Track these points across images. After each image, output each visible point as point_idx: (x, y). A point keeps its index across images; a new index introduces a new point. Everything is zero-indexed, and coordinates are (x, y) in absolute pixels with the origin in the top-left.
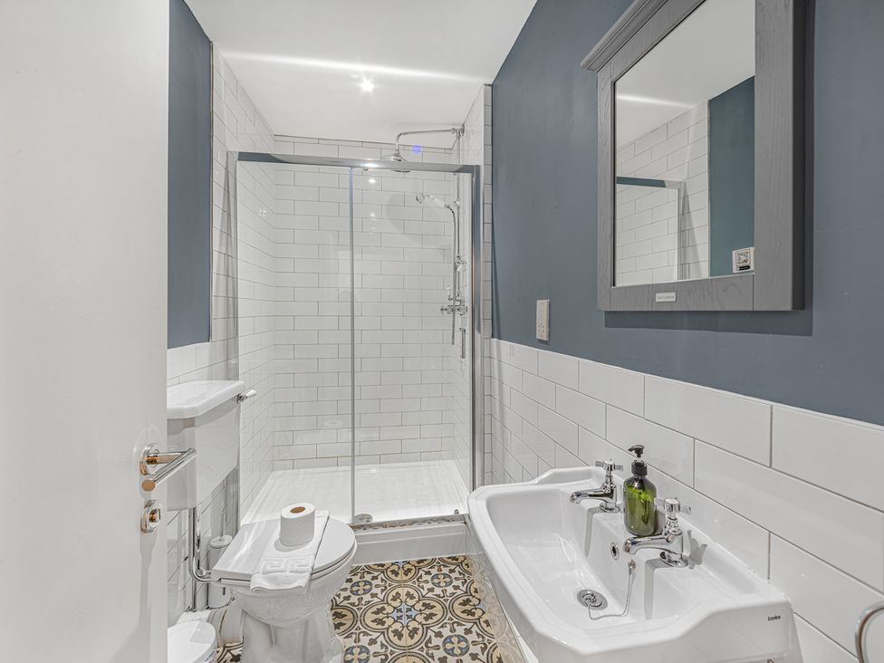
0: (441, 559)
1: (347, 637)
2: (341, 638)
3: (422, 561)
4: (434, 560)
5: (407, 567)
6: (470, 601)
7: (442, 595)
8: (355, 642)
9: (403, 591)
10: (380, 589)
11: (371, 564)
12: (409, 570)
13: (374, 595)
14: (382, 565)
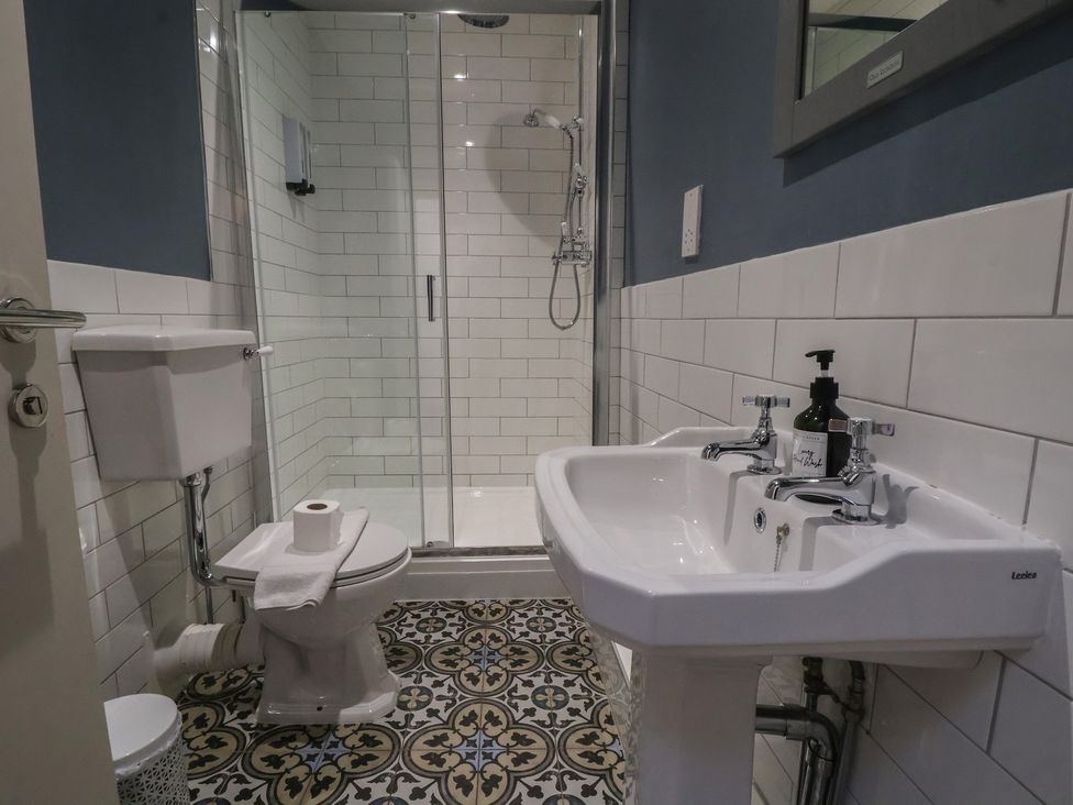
0: (543, 601)
1: (405, 676)
2: (396, 677)
3: (517, 602)
4: (533, 602)
5: (495, 607)
6: (578, 650)
7: (539, 640)
8: (415, 682)
9: (486, 634)
10: (456, 628)
11: (447, 600)
12: (498, 611)
13: (446, 634)
14: (463, 603)
